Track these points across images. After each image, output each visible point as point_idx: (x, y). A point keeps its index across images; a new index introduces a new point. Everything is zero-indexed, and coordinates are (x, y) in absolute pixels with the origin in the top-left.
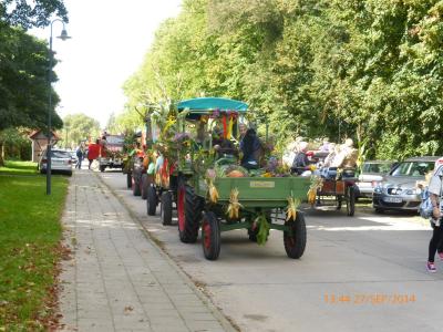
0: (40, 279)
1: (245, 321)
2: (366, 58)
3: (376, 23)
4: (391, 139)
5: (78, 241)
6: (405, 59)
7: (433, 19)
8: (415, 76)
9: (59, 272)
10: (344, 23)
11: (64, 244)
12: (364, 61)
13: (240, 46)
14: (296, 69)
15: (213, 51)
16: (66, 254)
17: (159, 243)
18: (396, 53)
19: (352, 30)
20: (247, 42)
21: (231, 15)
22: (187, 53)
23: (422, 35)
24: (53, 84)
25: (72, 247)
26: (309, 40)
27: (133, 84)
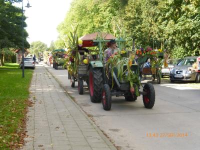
0: (18, 115)
1: (109, 132)
2: (166, 12)
5: (36, 98)
6: (184, 12)
9: (27, 112)
11: (30, 99)
12: (165, 14)
13: (109, 8)
14: (135, 18)
15: (97, 11)
16: (30, 104)
17: (73, 98)
18: (180, 10)
20: (112, 6)
22: (85, 12)
24: (25, 28)
25: (33, 101)
26: (140, 5)
27: (61, 27)
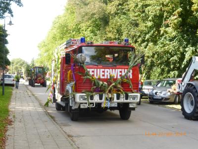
2: (146, 34)
3: (150, 18)
4: (157, 70)
5: (16, 117)
6: (163, 35)
7: (175, 17)
8: (168, 42)
9: (6, 131)
10: (136, 18)
11: (10, 118)
12: (145, 35)
13: (90, 28)
14: (115, 39)
15: (78, 30)
16: (10, 123)
17: (52, 117)
18: (159, 32)
19: (140, 21)
20: (94, 26)
21: (86, 14)
22: (67, 31)
23: (170, 24)
24: (6, 45)
25: (13, 119)
26: (121, 26)
27: (42, 45)
